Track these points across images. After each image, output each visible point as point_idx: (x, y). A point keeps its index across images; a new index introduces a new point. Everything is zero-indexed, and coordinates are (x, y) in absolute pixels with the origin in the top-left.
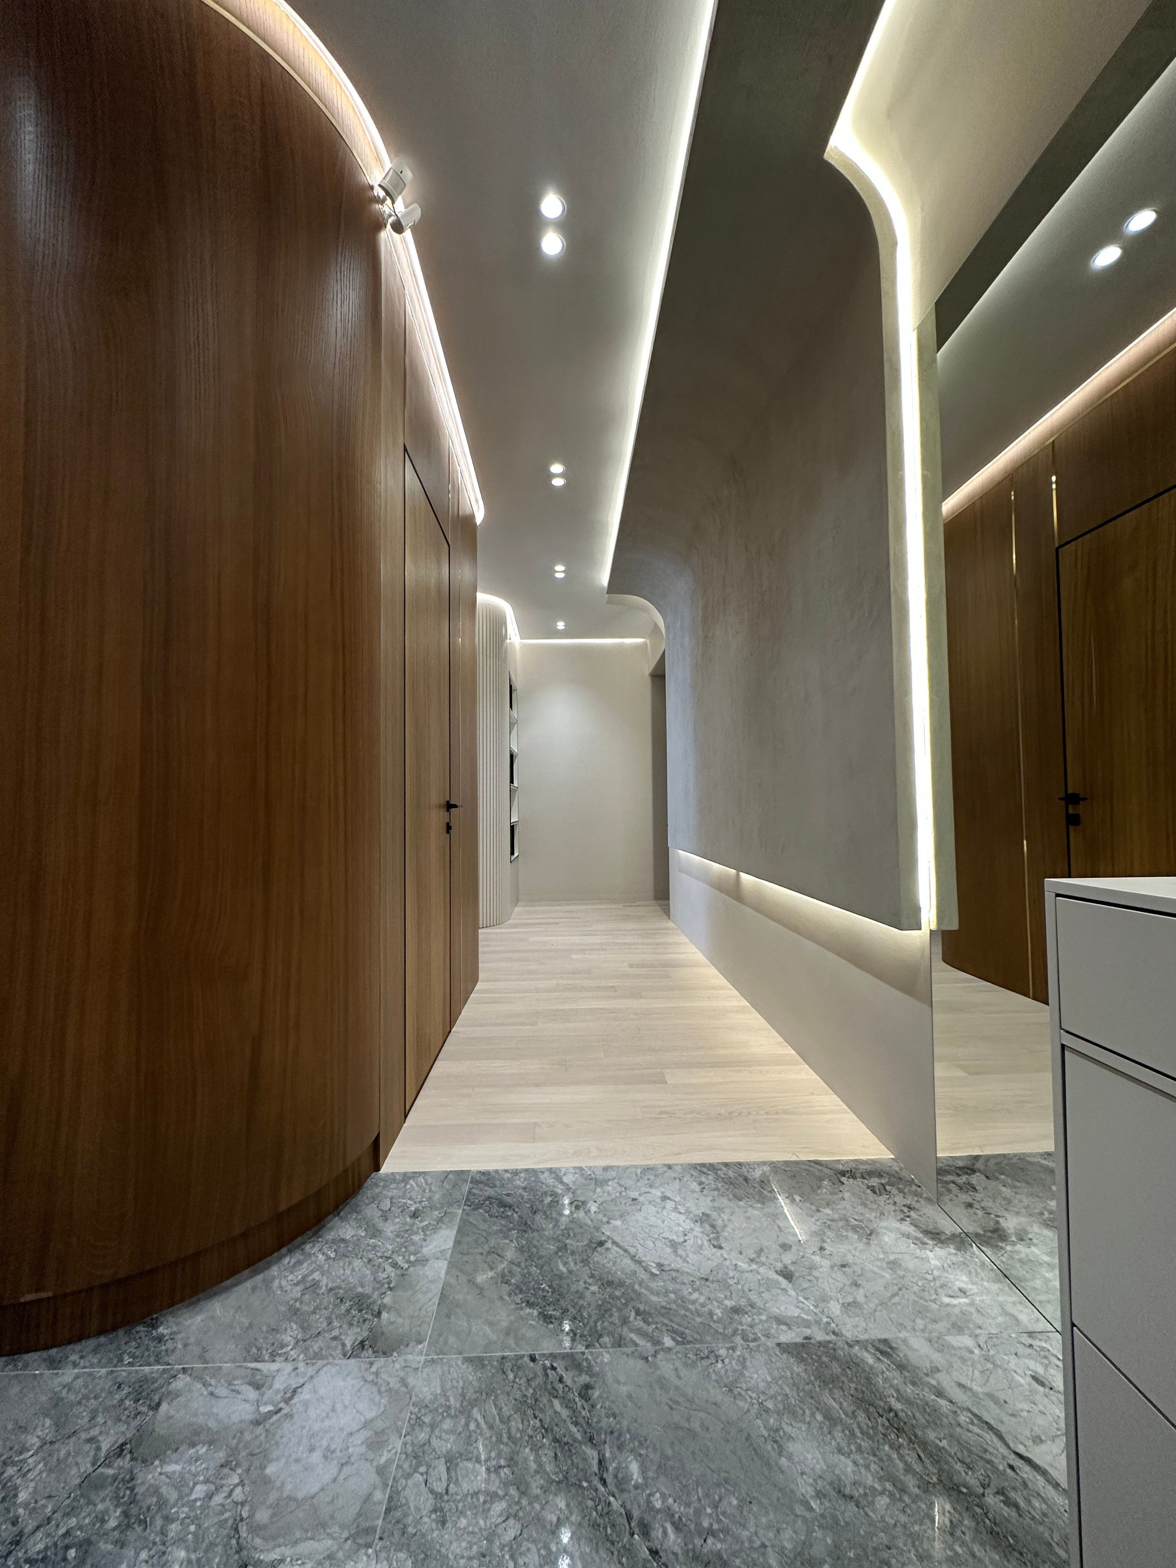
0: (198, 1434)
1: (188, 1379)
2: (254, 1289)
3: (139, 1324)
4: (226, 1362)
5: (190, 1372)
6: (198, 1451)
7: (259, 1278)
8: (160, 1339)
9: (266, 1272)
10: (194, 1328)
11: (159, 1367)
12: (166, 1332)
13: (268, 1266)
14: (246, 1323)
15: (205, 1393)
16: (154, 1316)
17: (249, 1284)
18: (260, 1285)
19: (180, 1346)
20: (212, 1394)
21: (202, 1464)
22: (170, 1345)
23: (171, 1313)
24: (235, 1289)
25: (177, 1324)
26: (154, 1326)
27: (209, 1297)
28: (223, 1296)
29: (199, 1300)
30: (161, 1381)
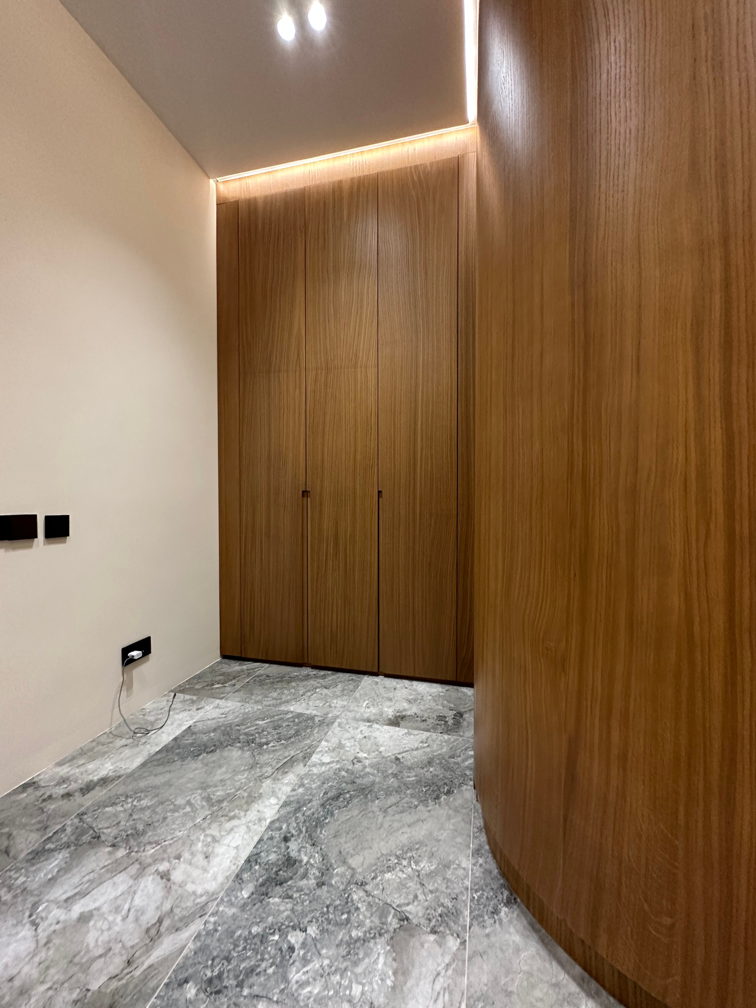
0: (403, 974)
1: (455, 948)
2: (556, 985)
3: (510, 890)
4: (468, 978)
5: (462, 947)
6: (390, 978)
7: (573, 988)
8: (496, 912)
9: (583, 995)
10: (507, 936)
11: (468, 920)
12: (502, 914)
13: (590, 995)
14: (513, 988)
15: (440, 968)
16: (519, 900)
17: (563, 977)
18: (563, 991)
19: (487, 931)
20: (438, 974)
21: (378, 984)
22: (489, 921)
23: (522, 912)
24: (554, 964)
25: (510, 922)
26: (508, 903)
27: (542, 940)
28: (544, 953)
29: (536, 931)
30: (455, 927)
